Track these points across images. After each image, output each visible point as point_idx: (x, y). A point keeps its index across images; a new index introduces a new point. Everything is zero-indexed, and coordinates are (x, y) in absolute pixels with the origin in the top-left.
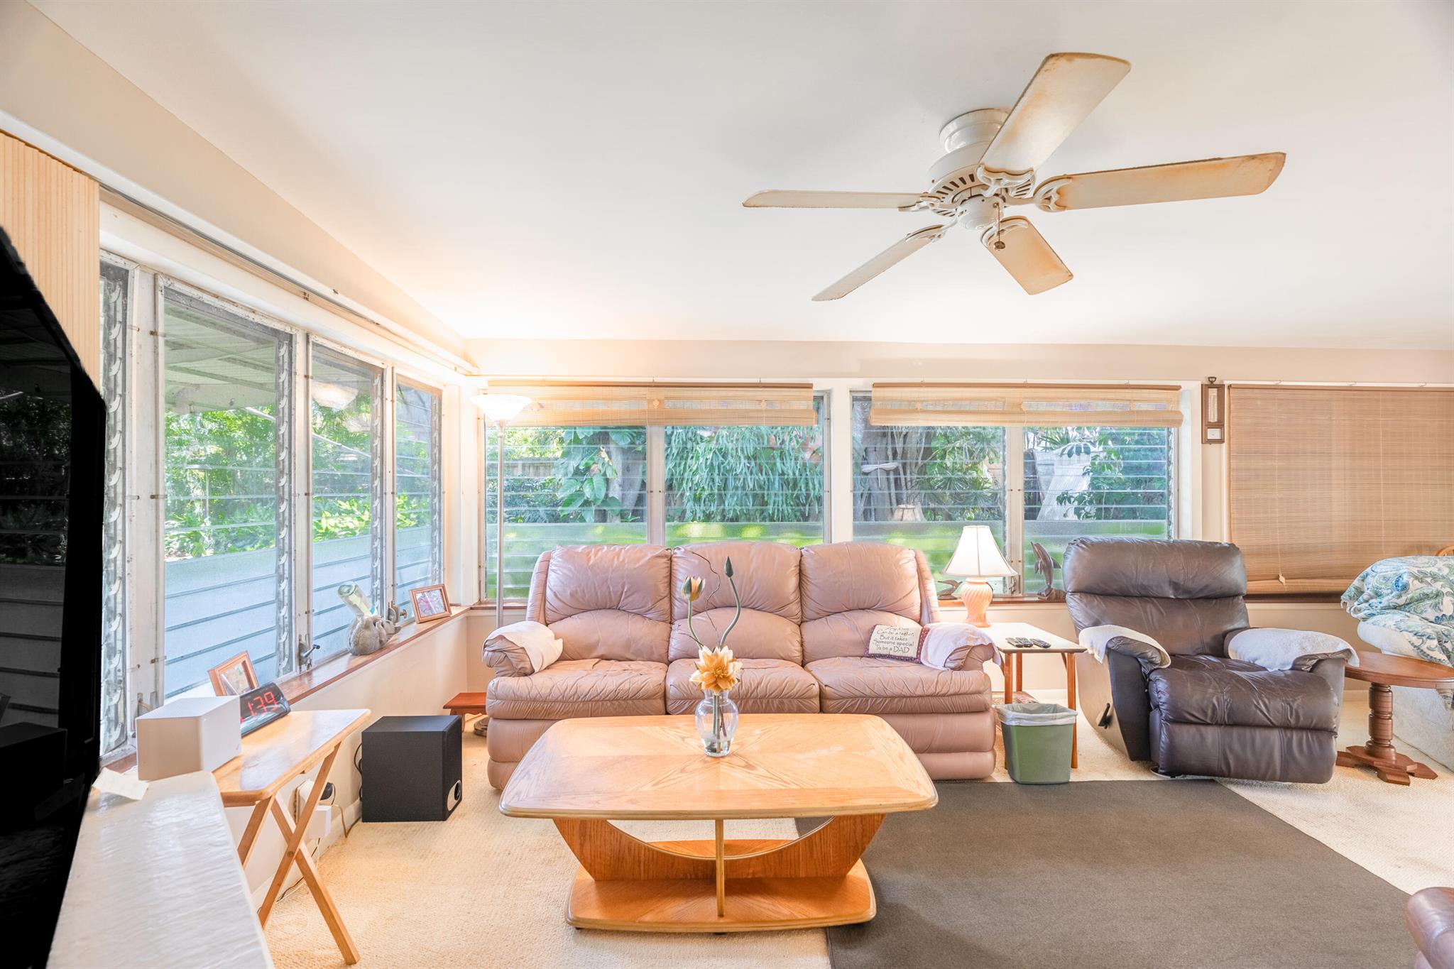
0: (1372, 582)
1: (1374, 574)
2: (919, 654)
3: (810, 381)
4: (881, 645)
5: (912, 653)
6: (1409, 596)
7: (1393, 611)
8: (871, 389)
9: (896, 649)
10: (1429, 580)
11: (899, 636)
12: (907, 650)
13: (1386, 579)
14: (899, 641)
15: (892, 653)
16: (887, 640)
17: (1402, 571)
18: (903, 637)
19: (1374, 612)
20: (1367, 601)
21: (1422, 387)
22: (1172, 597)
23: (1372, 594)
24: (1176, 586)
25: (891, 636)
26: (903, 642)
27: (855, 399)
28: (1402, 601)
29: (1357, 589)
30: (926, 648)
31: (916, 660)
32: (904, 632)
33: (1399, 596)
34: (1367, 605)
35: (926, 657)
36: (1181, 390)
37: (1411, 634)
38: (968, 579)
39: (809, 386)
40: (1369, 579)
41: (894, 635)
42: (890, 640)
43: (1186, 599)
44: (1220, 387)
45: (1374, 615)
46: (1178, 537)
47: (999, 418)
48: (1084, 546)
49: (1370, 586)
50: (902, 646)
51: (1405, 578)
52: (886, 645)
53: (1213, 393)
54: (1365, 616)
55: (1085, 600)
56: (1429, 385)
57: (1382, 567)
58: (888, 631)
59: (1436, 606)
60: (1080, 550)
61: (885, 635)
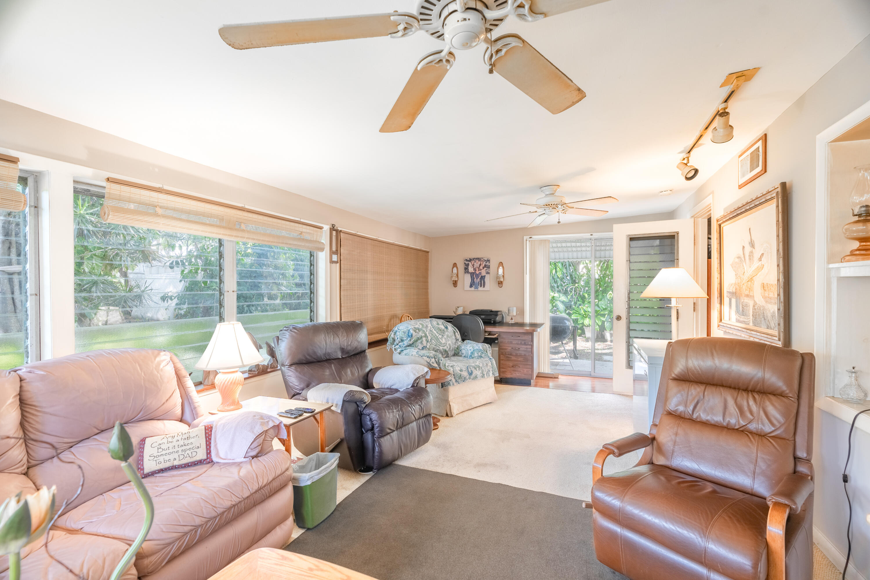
0: (399, 335)
1: (399, 331)
2: (209, 453)
3: (13, 153)
4: (161, 459)
5: (201, 455)
6: (414, 339)
7: (409, 347)
8: (104, 184)
9: (181, 457)
10: (417, 331)
11: (181, 443)
12: (194, 454)
13: (404, 332)
14: (184, 448)
15: (176, 463)
16: (167, 452)
17: (409, 328)
18: (186, 442)
19: (403, 349)
20: (397, 344)
21: (393, 243)
22: (341, 357)
23: (400, 340)
24: (343, 350)
25: (170, 445)
26: (188, 447)
27: (76, 191)
28: (411, 342)
29: (393, 339)
30: (216, 445)
31: (208, 461)
32: (185, 436)
33: (410, 340)
34: (398, 346)
35: (217, 455)
36: (323, 229)
37: (426, 357)
38: (221, 371)
39: (14, 161)
40: (398, 333)
41: (175, 443)
42: (171, 450)
43: (346, 357)
44: (337, 231)
45: (403, 350)
46: (341, 320)
47: (222, 231)
48: (295, 331)
49: (398, 337)
50: (188, 452)
51: (411, 331)
52: (167, 458)
53: (334, 233)
54: (400, 352)
55: (299, 369)
56: (396, 243)
57: (401, 327)
58: (165, 440)
59: (421, 343)
60: (293, 333)
61: (163, 446)
